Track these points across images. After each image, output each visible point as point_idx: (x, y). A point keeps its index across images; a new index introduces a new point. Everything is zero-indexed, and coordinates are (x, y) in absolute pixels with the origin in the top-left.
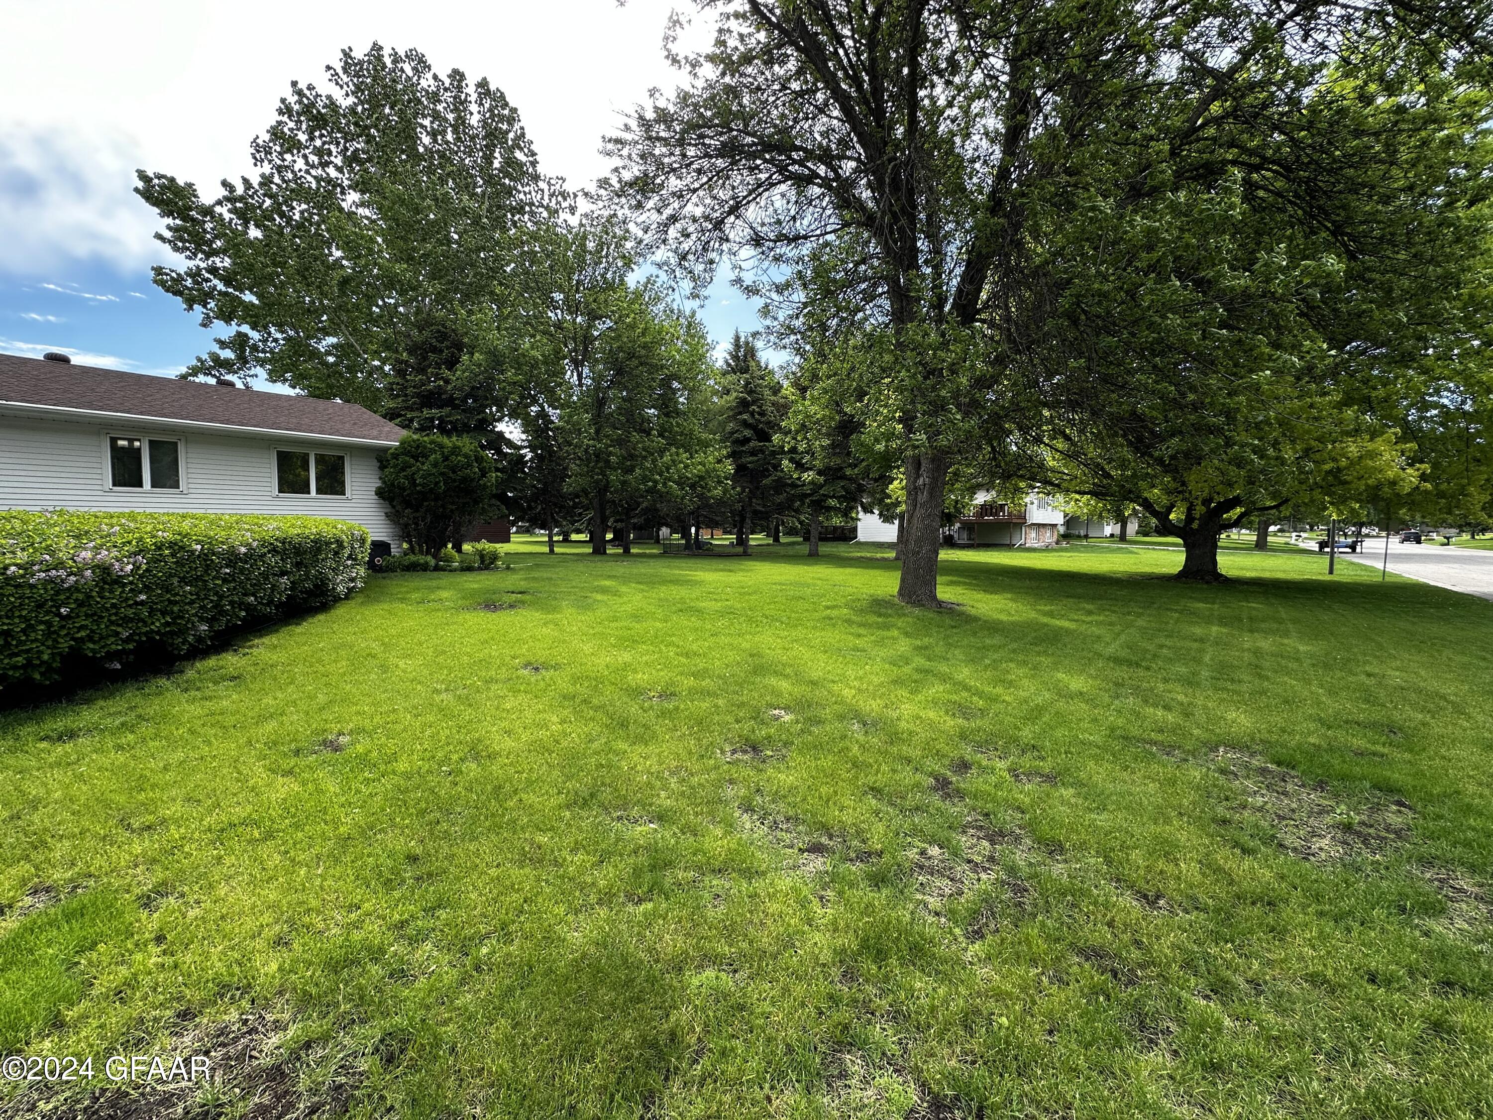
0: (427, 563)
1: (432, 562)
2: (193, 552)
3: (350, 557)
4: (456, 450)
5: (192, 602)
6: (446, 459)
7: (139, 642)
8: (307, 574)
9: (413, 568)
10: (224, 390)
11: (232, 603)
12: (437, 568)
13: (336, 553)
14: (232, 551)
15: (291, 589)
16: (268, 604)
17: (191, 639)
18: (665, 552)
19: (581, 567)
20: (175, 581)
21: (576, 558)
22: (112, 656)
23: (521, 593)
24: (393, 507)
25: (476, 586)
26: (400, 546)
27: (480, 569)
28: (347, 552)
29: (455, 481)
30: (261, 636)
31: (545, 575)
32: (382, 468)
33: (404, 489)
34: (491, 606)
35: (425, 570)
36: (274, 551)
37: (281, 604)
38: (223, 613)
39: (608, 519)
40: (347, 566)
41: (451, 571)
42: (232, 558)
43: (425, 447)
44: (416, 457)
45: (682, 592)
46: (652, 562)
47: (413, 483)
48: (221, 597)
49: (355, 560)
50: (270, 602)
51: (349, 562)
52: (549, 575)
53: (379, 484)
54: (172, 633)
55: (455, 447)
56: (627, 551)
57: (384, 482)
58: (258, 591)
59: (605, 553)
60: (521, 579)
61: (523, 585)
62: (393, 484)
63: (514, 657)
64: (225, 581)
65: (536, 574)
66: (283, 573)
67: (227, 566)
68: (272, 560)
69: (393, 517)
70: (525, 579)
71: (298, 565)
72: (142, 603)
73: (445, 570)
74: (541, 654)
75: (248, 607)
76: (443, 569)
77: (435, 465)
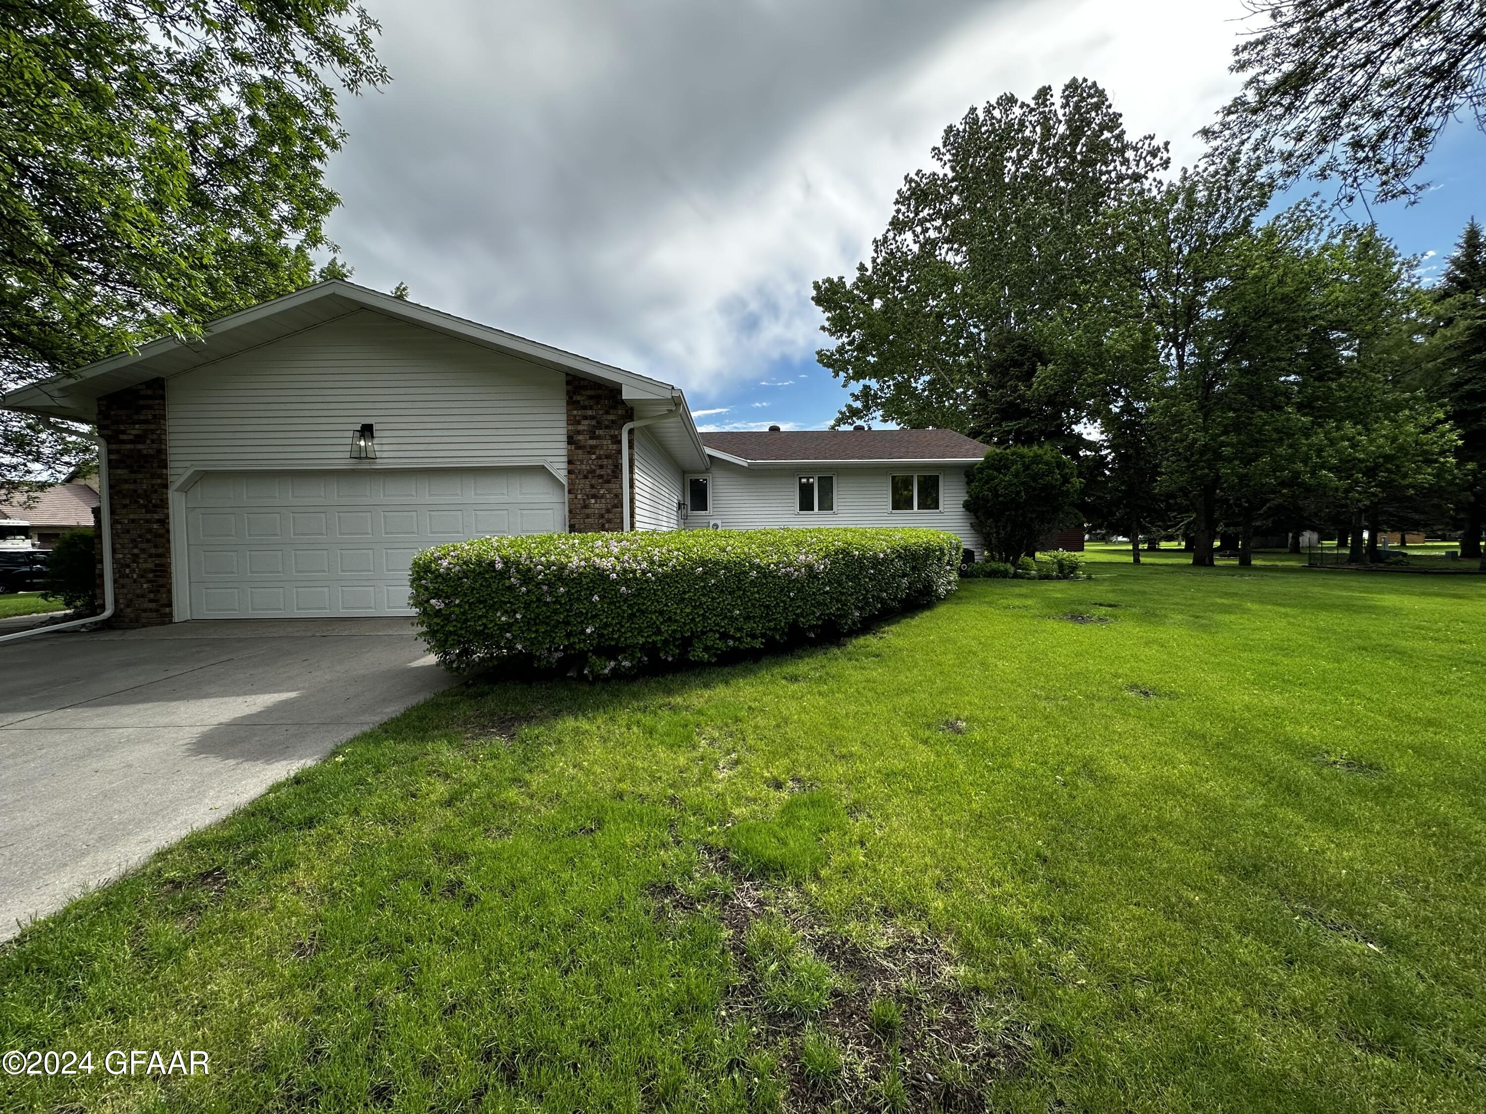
0: (1006, 570)
1: (1012, 570)
2: (854, 556)
3: (948, 564)
4: (1037, 459)
5: (852, 595)
6: (1027, 468)
7: (824, 620)
8: (919, 575)
9: (993, 574)
10: (858, 433)
11: (873, 596)
12: (1016, 576)
13: (939, 559)
14: (875, 557)
15: (909, 588)
16: (893, 600)
17: (849, 622)
18: (1311, 565)
19: (1182, 580)
20: (844, 577)
21: (1171, 569)
22: (812, 628)
23: (1110, 606)
24: (977, 518)
25: (1059, 596)
26: (982, 554)
27: (1058, 578)
28: (947, 558)
29: (1035, 489)
30: (889, 625)
31: (1136, 588)
32: (968, 483)
33: (988, 501)
34: (1077, 617)
35: (1005, 577)
36: (899, 556)
37: (901, 601)
38: (867, 603)
39: (1216, 523)
40: (946, 571)
41: (1029, 579)
42: (876, 562)
43: (1007, 459)
44: (998, 470)
45: (1362, 622)
46: (1292, 578)
47: (996, 495)
48: (867, 591)
49: (951, 565)
50: (895, 598)
51: (948, 568)
52: (1141, 588)
53: (966, 497)
54: (840, 616)
55: (1036, 456)
56: (1245, 563)
57: (971, 496)
58: (888, 589)
59: (1211, 564)
60: (1107, 592)
61: (1111, 597)
62: (977, 497)
63: (1116, 676)
64: (870, 579)
65: (1125, 587)
66: (904, 575)
67: (872, 568)
68: (898, 564)
69: (978, 527)
70: (1113, 591)
71: (914, 568)
72: (827, 593)
73: (1023, 578)
74: (1150, 679)
75: (882, 601)
76: (1021, 577)
77: (1016, 475)
